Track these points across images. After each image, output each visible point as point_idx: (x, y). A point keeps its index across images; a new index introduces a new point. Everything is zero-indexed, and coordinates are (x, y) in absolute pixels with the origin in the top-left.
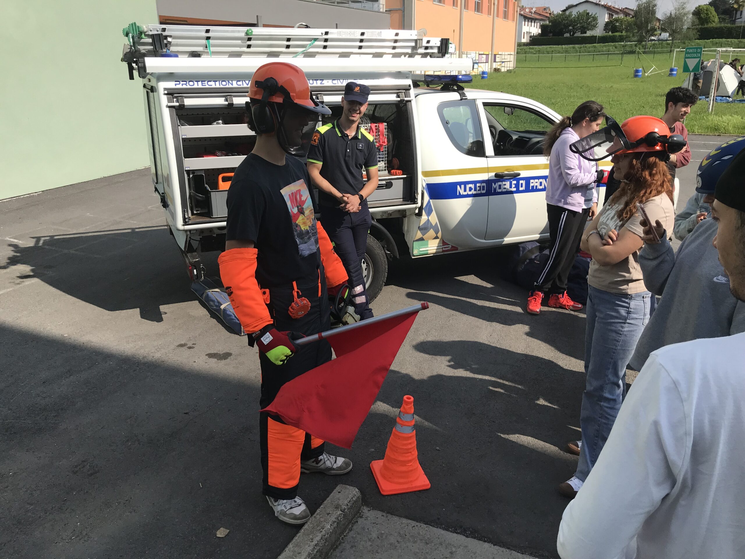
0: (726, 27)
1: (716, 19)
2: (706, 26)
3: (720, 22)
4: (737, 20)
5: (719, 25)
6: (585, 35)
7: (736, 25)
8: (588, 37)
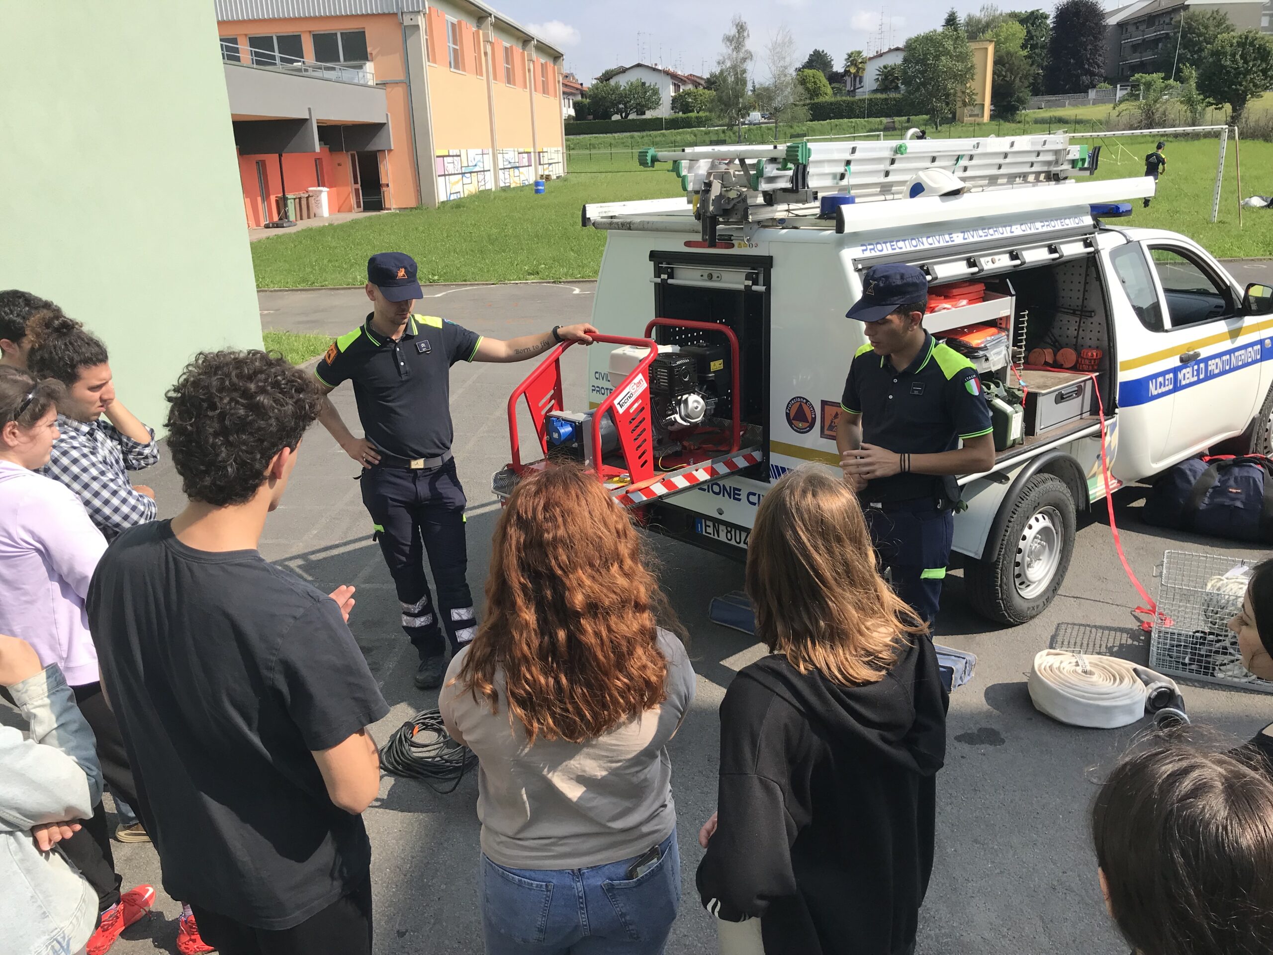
0: (844, 101)
1: (829, 90)
2: (816, 101)
3: (835, 94)
4: (857, 91)
5: (833, 99)
6: (644, 117)
7: (857, 98)
8: (650, 120)
